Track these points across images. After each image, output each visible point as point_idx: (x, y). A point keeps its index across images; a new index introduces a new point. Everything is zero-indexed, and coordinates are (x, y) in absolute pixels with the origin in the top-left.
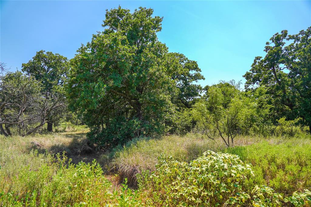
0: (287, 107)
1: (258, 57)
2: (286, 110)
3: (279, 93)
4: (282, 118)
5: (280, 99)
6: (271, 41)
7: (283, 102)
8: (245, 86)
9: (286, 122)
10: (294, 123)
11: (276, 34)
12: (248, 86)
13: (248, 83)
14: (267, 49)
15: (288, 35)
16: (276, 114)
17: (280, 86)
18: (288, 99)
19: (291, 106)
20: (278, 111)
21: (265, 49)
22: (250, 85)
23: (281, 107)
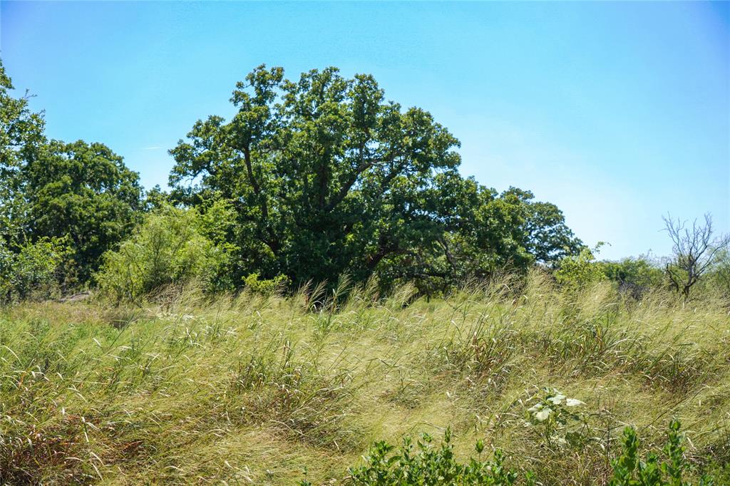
0: (266, 246)
1: (215, 117)
2: (265, 255)
3: (253, 211)
4: (252, 273)
5: (252, 226)
6: (249, 82)
7: (259, 235)
8: (171, 178)
9: (259, 282)
10: (272, 285)
11: (261, 68)
12: (178, 180)
13: (180, 172)
14: (238, 97)
15: (284, 78)
16: (240, 262)
17: (256, 196)
18: (270, 230)
19: (275, 246)
20: (245, 256)
21: (232, 96)
22: (185, 178)
23: (255, 246)
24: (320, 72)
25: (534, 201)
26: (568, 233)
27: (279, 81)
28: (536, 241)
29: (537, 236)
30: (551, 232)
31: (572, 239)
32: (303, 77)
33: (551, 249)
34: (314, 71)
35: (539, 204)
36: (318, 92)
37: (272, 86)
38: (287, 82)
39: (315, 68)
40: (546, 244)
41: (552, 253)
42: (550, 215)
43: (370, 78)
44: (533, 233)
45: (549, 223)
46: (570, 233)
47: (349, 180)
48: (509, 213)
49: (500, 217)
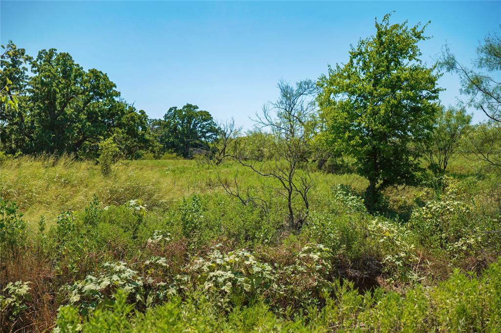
24: (47, 51)
25: (198, 110)
26: (214, 125)
27: (23, 55)
28: (200, 129)
29: (200, 127)
30: (206, 124)
31: (217, 128)
32: (40, 53)
33: (207, 132)
34: (44, 50)
35: (201, 111)
36: (48, 61)
37: (20, 57)
38: (27, 56)
39: (44, 49)
40: (204, 130)
41: (207, 135)
42: (206, 116)
43: (68, 54)
44: (198, 125)
45: (205, 120)
46: (215, 125)
47: (64, 105)
48: (139, 119)
49: (134, 121)
